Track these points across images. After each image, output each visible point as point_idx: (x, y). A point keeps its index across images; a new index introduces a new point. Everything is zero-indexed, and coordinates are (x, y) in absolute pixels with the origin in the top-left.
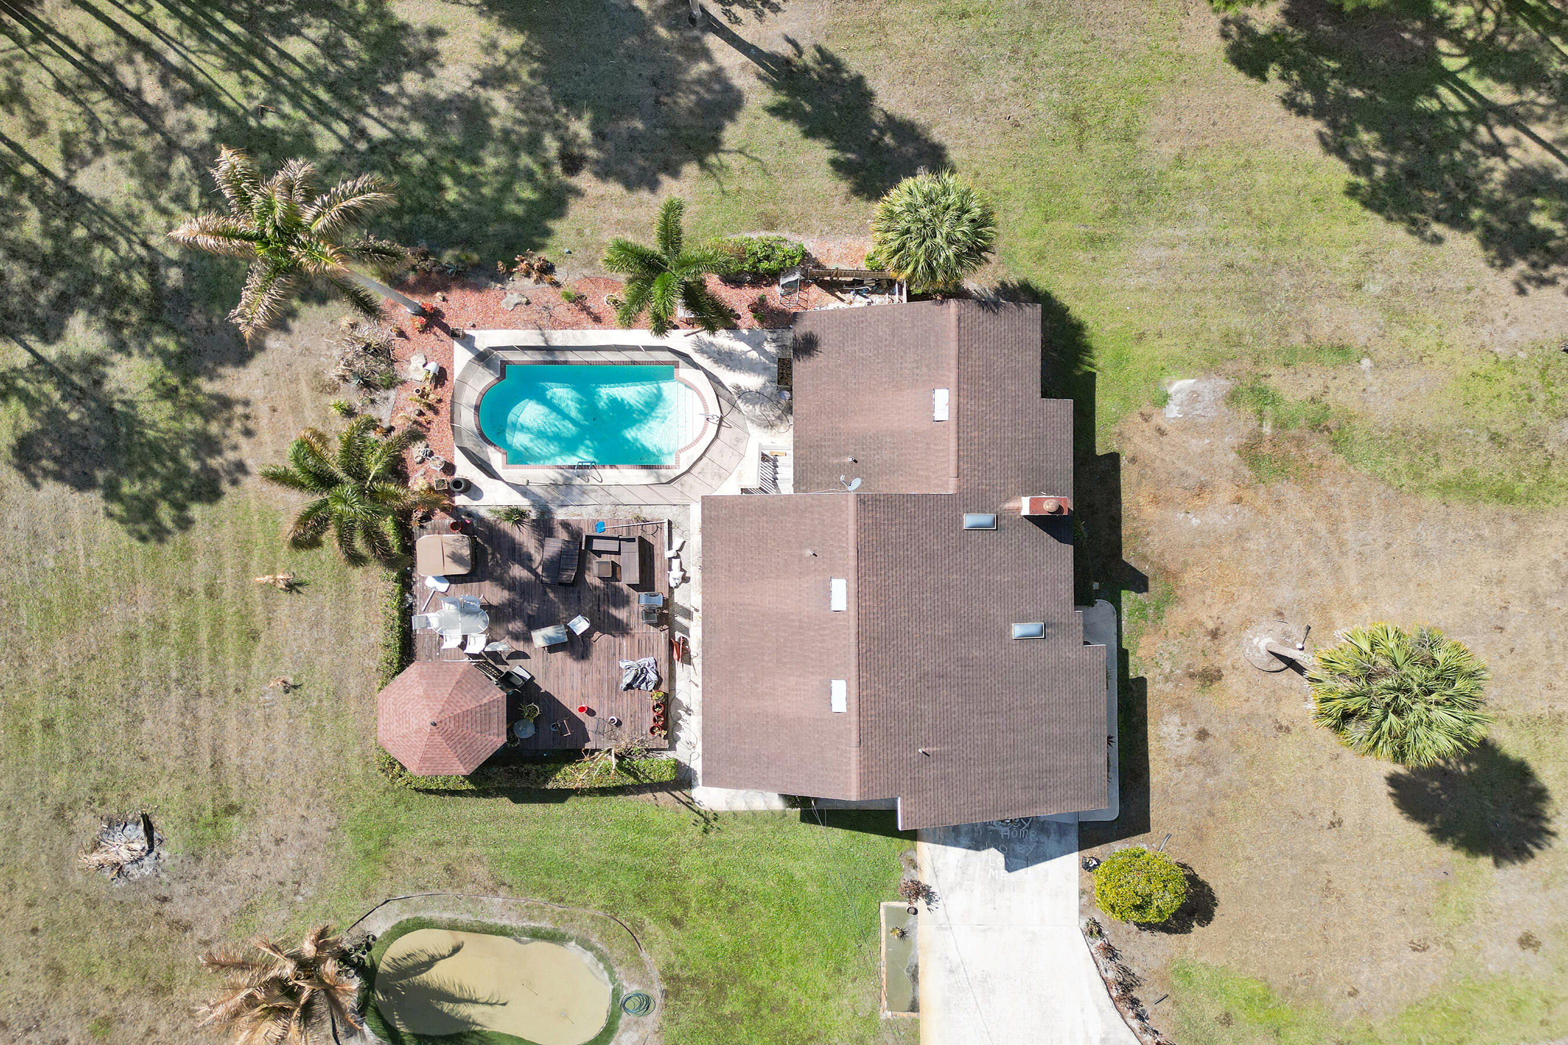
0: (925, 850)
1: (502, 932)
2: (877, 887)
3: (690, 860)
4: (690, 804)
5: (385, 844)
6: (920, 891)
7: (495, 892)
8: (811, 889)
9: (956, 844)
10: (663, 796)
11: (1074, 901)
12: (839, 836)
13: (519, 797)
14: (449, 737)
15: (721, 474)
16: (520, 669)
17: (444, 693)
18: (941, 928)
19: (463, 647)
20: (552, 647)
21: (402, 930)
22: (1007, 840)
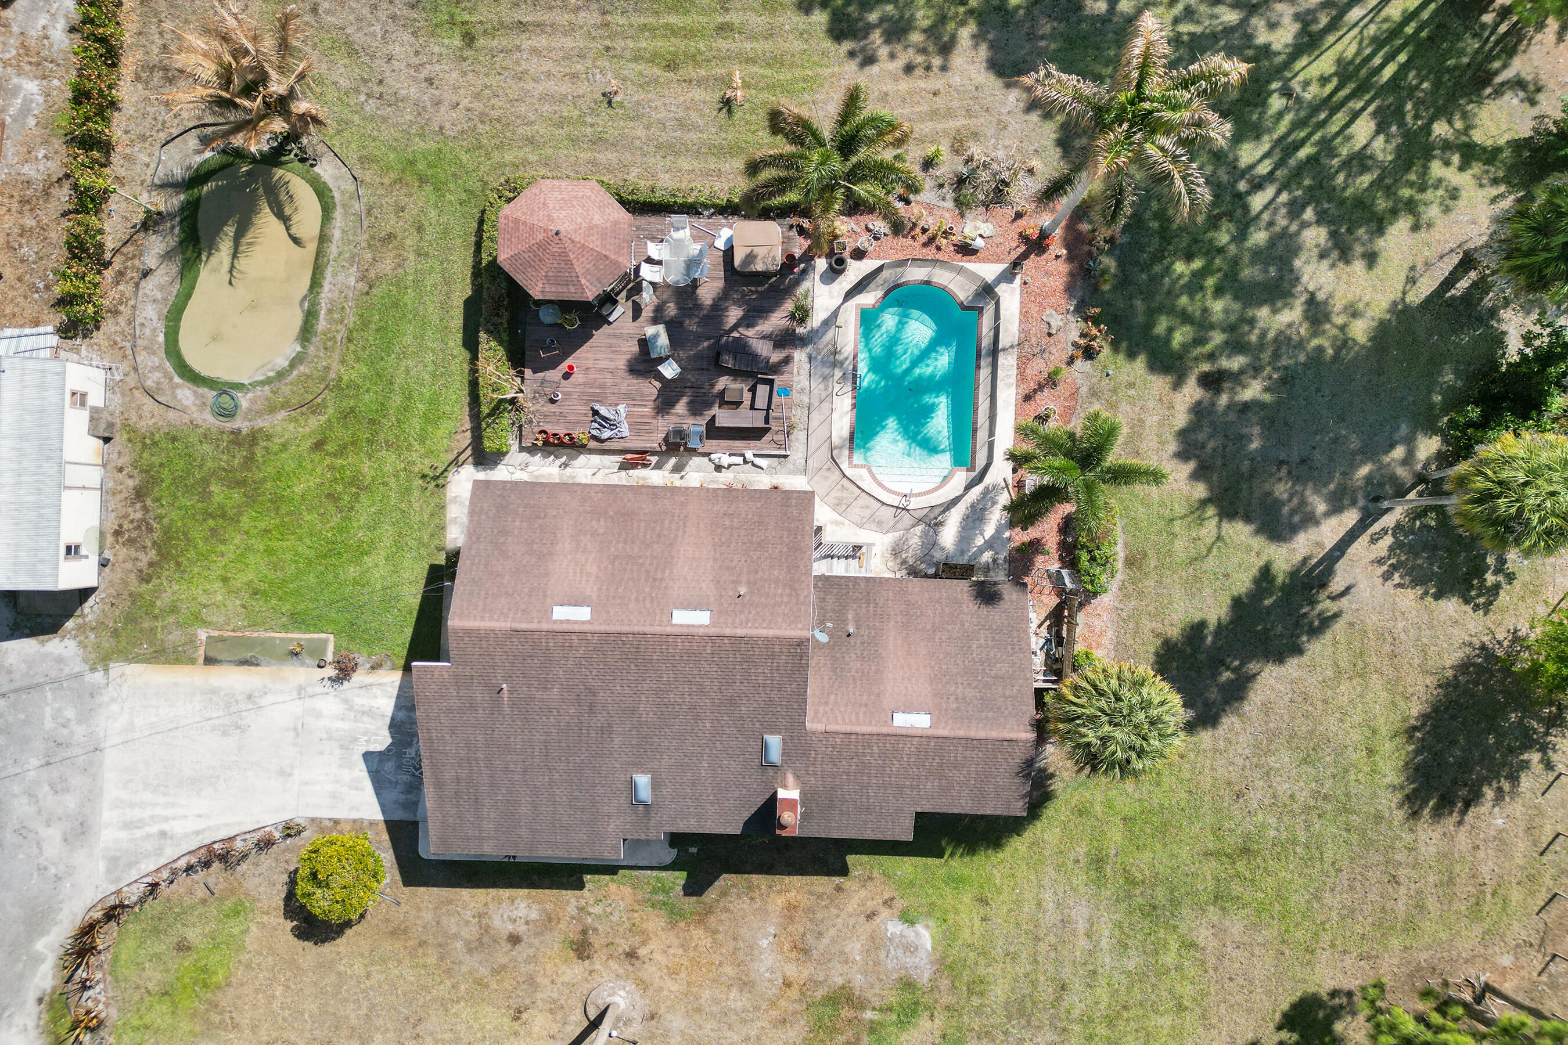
0: (393, 679)
1: (315, 284)
2: (351, 631)
3: (390, 461)
4: (456, 463)
5: (422, 180)
6: (344, 671)
7: (363, 278)
8: (352, 571)
9: (398, 707)
10: (467, 438)
11: (325, 813)
12: (412, 596)
13: (472, 307)
14: (542, 246)
15: (840, 506)
16: (621, 311)
17: (595, 243)
18: (300, 689)
19: (649, 261)
20: (644, 343)
21: (322, 191)
22: (400, 755)
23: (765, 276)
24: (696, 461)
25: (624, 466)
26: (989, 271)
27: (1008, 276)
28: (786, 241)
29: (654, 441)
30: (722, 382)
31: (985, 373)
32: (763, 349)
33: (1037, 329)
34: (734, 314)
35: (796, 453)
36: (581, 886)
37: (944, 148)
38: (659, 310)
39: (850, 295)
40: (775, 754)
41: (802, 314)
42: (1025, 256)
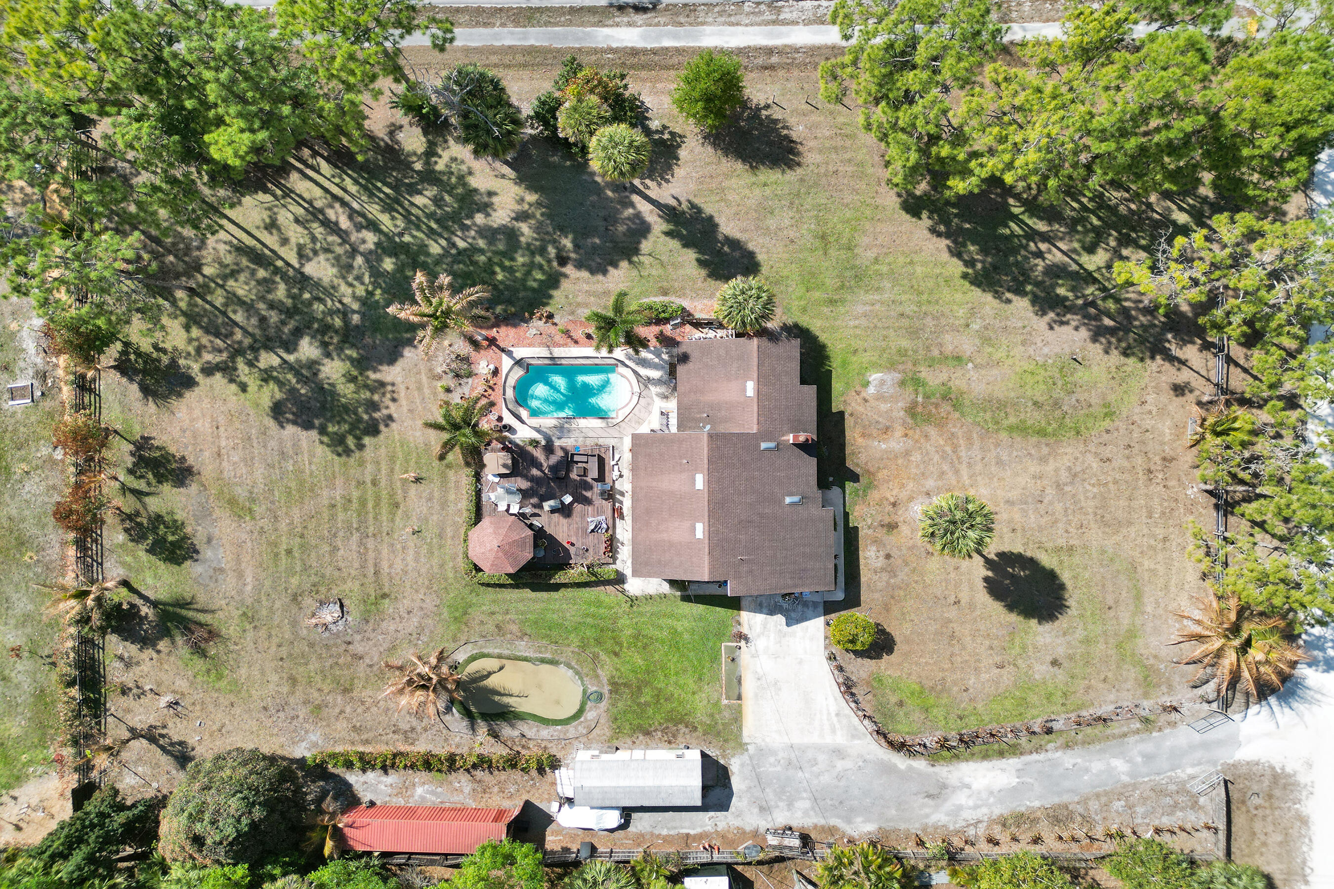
0: (745, 616)
1: (525, 659)
2: (720, 636)
3: (624, 621)
4: (623, 592)
5: (465, 613)
6: (742, 637)
7: (521, 638)
8: (686, 636)
9: (761, 612)
10: (609, 588)
11: (821, 642)
12: (700, 609)
13: (536, 587)
14: (506, 554)
15: (640, 422)
16: (536, 522)
17: (503, 531)
18: (753, 656)
19: (507, 510)
20: (553, 511)
21: (473, 658)
22: (787, 610)
23: (513, 459)
24: (618, 486)
25: (622, 517)
26: (506, 363)
27: (509, 354)
28: (493, 450)
29: (608, 505)
30: (574, 475)
31: (563, 362)
32: (554, 459)
33: (538, 339)
34: (535, 472)
35: (611, 442)
36: (856, 529)
37: (439, 384)
38: (534, 506)
39: (523, 422)
40: (772, 445)
41: (534, 443)
42: (498, 347)
